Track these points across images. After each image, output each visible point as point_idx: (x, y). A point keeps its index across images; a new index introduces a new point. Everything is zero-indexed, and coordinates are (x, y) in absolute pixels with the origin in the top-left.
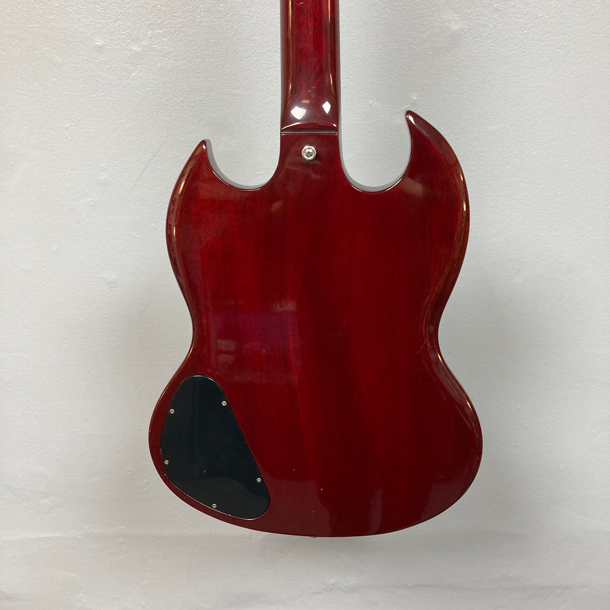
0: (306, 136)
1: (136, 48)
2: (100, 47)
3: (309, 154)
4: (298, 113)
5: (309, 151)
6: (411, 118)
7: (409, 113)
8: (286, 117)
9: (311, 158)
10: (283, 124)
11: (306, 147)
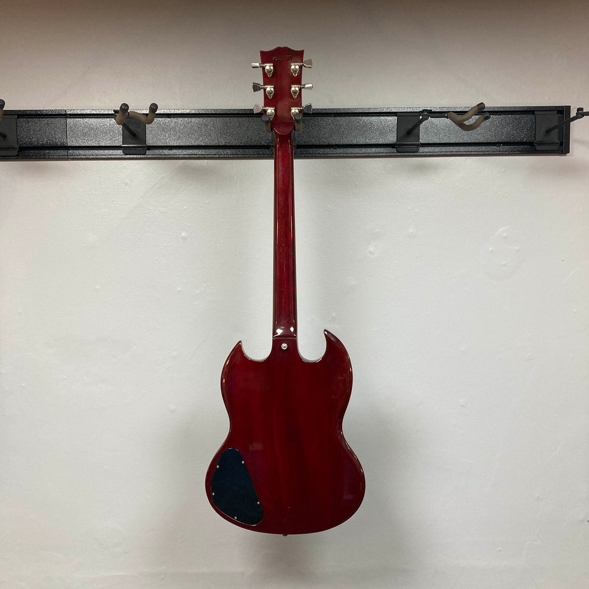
0: (283, 340)
1: (198, 291)
2: (180, 291)
3: (284, 347)
4: (279, 332)
5: (284, 346)
6: (326, 333)
7: (325, 331)
8: (274, 333)
9: (285, 349)
10: (274, 334)
11: (283, 344)
